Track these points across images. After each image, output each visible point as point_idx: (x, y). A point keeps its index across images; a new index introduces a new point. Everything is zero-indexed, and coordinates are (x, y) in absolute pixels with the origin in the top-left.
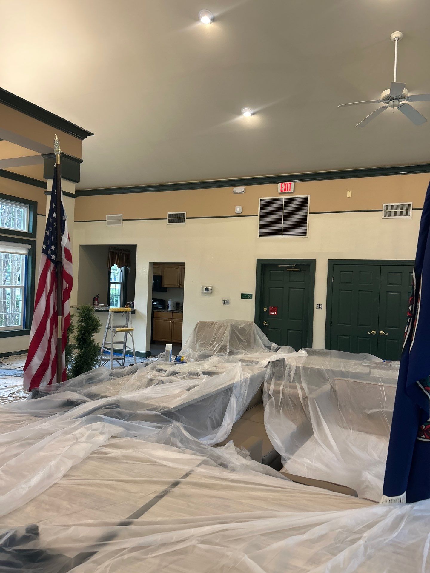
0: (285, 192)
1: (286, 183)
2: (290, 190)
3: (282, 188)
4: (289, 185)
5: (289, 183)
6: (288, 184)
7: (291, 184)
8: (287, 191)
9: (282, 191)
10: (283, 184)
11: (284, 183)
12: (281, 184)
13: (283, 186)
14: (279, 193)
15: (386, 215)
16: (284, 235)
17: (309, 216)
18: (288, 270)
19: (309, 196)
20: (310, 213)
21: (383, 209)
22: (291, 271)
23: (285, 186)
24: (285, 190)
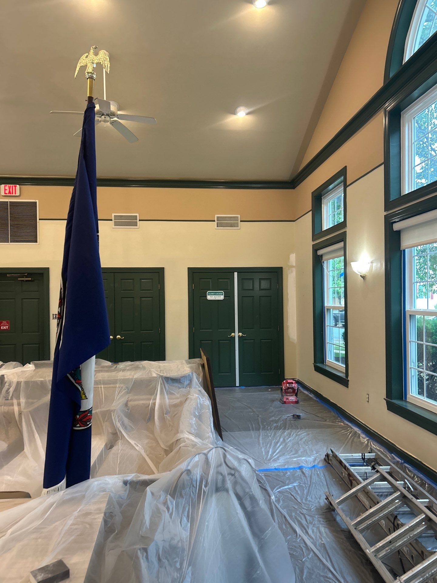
0: (10, 195)
1: (10, 186)
2: (15, 194)
3: (6, 191)
4: (14, 187)
5: (14, 186)
6: (12, 186)
7: (16, 187)
8: (13, 194)
9: (7, 194)
10: (6, 186)
11: (8, 185)
12: (5, 186)
13: (7, 188)
14: (3, 196)
15: (116, 224)
16: (11, 242)
17: (39, 222)
18: (19, 279)
19: (37, 201)
20: (40, 219)
21: (113, 219)
22: (23, 280)
23: (10, 189)
24: (10, 192)
